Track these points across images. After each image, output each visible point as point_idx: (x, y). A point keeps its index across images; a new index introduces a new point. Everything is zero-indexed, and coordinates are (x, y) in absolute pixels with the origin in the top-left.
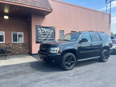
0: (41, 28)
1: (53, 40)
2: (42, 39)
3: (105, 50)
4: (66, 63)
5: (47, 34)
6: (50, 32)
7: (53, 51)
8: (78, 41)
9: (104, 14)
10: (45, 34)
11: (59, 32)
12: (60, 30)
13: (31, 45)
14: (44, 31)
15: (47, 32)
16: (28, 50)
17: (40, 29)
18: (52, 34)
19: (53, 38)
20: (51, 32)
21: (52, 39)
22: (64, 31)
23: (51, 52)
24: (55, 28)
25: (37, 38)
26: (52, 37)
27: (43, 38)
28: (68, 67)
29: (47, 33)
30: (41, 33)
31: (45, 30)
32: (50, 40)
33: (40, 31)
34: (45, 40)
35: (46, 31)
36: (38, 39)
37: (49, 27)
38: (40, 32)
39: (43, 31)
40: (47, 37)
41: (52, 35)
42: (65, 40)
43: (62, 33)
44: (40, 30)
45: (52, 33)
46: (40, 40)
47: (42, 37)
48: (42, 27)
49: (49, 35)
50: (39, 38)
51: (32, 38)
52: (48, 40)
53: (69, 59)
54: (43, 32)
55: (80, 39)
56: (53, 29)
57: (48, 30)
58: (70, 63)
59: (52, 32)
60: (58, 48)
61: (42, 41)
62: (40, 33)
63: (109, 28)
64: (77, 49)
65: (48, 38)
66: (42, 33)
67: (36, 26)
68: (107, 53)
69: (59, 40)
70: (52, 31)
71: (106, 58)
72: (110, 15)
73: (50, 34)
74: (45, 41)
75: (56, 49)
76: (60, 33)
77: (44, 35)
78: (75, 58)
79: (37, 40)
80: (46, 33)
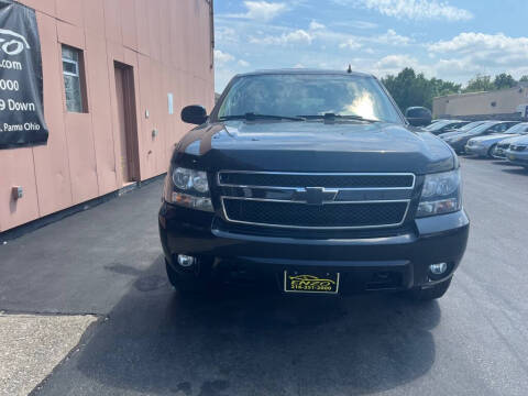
12: (62, 46)
19: (31, 106)
22: (79, 51)
24: (35, 19)
41: (22, 78)
63: (211, 67)
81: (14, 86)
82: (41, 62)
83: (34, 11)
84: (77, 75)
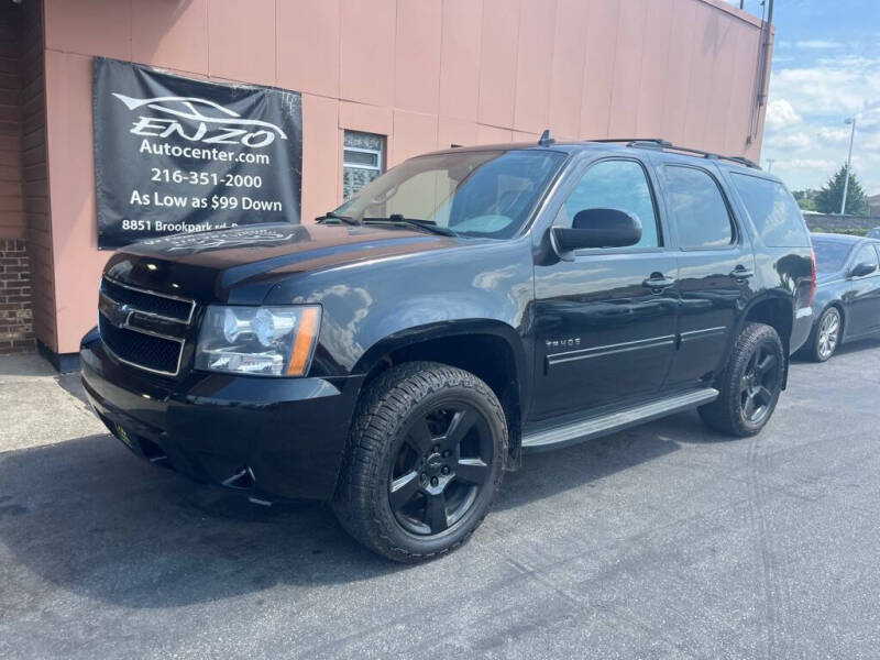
0: (149, 94)
1: (281, 217)
2: (164, 210)
3: (762, 331)
4: (399, 484)
5: (223, 156)
6: (245, 141)
7: (249, 344)
8: (531, 235)
9: (724, 21)
10: (196, 153)
11: (338, 144)
12: (348, 132)
13: (50, 266)
14: (180, 120)
15: (216, 140)
16: (23, 314)
17: (141, 102)
18: (264, 159)
19: (277, 206)
20: (263, 137)
21: (267, 206)
22: (384, 137)
23: (223, 360)
24: (299, 103)
25: (110, 192)
26: (269, 193)
27: (171, 201)
28: (425, 529)
29: (220, 147)
30: (153, 141)
31: (197, 116)
32: (245, 218)
33: (145, 122)
34: (195, 216)
35: (203, 129)
36: (116, 208)
37: (243, 94)
38: (136, 131)
39: (176, 126)
40: (221, 190)
41: (268, 173)
42: (397, 221)
43: (372, 159)
44: (135, 115)
45: (270, 150)
46: (139, 212)
47: (165, 188)
48: (164, 80)
49: (237, 169)
50: (135, 197)
51: (47, 197)
52: (230, 221)
53: (435, 432)
54: (175, 139)
55: (556, 211)
56: (285, 110)
57: (230, 114)
58: (444, 481)
59: (270, 138)
60: (311, 316)
61: (159, 226)
62: (141, 138)
63: (748, 141)
64: (515, 323)
65: (228, 203)
66: (162, 141)
67: (97, 63)
68: (768, 358)
69: (329, 219)
70: (273, 134)
71: (758, 402)
72: (766, 29)
73: (252, 159)
74: (199, 228)
75: (282, 322)
76: (349, 156)
77: (186, 165)
78: (502, 425)
79: (115, 217)
80: (211, 146)
81: (255, 182)
82: (301, 154)
83: (300, 94)
84: (379, 168)
